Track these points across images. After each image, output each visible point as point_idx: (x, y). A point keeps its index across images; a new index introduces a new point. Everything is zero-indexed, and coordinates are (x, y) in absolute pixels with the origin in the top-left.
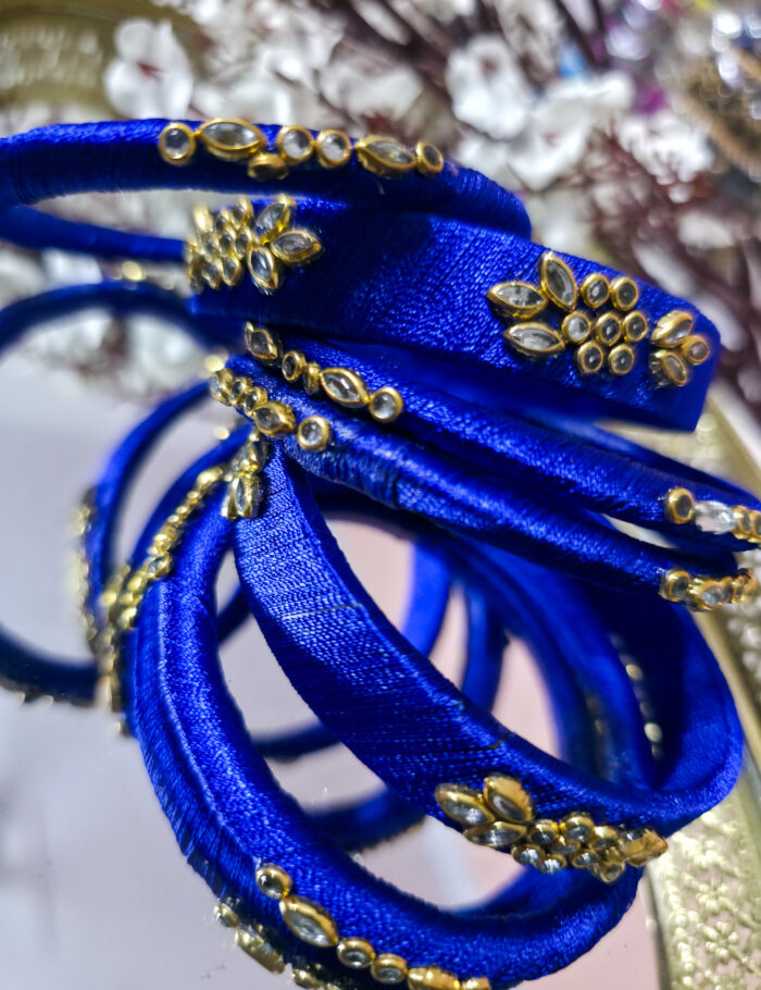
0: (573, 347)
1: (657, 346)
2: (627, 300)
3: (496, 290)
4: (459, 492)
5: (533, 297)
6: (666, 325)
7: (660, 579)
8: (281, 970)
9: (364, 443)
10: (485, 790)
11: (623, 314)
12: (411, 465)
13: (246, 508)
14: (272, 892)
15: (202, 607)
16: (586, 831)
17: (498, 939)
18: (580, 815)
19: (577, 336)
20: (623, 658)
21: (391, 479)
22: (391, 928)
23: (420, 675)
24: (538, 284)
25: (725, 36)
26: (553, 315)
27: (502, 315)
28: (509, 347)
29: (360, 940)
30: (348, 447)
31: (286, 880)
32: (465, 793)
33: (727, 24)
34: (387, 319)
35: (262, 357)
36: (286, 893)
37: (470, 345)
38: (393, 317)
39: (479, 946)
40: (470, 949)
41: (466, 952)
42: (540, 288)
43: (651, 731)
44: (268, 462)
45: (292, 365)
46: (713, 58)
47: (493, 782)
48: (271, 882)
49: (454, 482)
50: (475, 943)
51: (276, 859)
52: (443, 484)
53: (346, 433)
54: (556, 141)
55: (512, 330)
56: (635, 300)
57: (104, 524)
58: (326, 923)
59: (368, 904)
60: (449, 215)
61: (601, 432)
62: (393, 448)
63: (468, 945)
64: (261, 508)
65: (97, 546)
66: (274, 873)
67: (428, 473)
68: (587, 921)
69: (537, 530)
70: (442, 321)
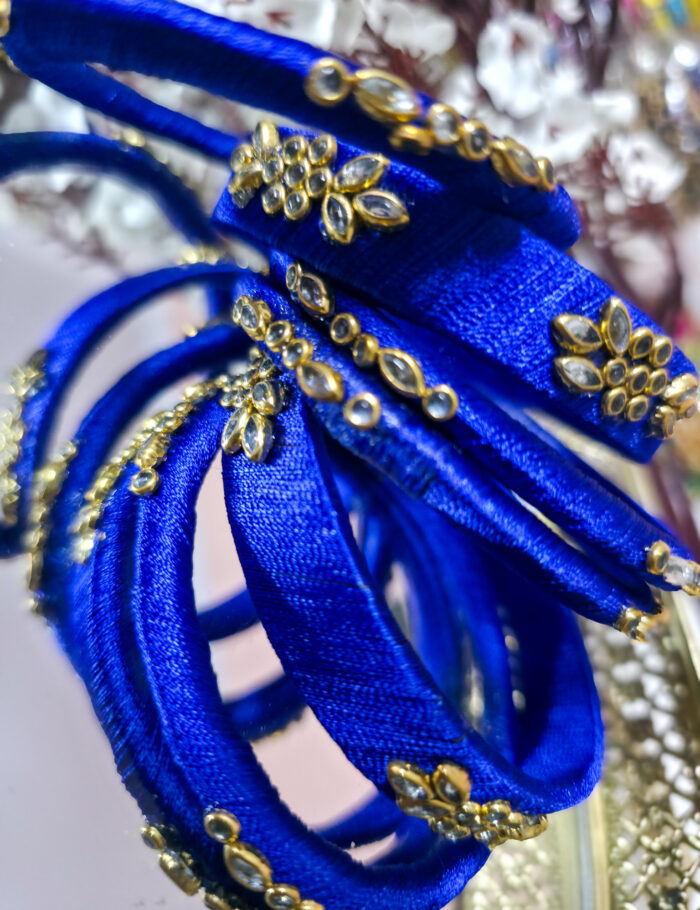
0: (607, 388)
1: (665, 402)
2: (661, 359)
3: (563, 320)
4: (488, 507)
5: (591, 336)
6: (678, 385)
7: (619, 613)
8: (193, 892)
9: (407, 434)
10: (437, 774)
11: (653, 368)
12: (449, 470)
13: (255, 452)
14: (220, 837)
15: (180, 531)
16: (502, 817)
17: (398, 892)
18: (503, 803)
20: (506, 629)
21: (427, 477)
22: (317, 879)
23: (409, 667)
24: (598, 324)
25: (680, 66)
26: (601, 356)
27: (559, 344)
28: (555, 375)
29: (289, 887)
30: (392, 434)
31: (235, 826)
32: (416, 772)
33: (684, 55)
34: (452, 314)
35: (308, 305)
36: (233, 840)
37: (522, 362)
38: (457, 313)
39: (383, 898)
40: (376, 900)
41: (372, 902)
42: (600, 326)
43: (517, 698)
44: (284, 409)
45: (344, 326)
46: (663, 81)
47: (446, 769)
48: (221, 826)
49: (485, 496)
50: (381, 894)
51: (231, 807)
52: (475, 496)
53: (393, 421)
54: (558, 135)
55: (564, 361)
56: (667, 360)
57: (49, 394)
58: (265, 870)
59: (303, 856)
60: (540, 233)
61: (529, 419)
62: (437, 448)
63: (375, 896)
64: (272, 455)
65: (36, 412)
66: (226, 818)
67: (465, 482)
68: (461, 874)
70: (504, 332)
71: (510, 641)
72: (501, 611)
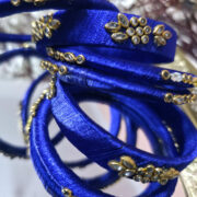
0: (130, 37)
1: (155, 35)
2: (144, 23)
3: (106, 25)
4: (103, 79)
5: (117, 26)
6: (156, 29)
7: (164, 97)
9: (76, 71)
10: (121, 161)
11: (143, 27)
12: (89, 74)
18: (150, 165)
19: (131, 34)
21: (85, 79)
26: (123, 29)
27: (109, 32)
28: (113, 40)
30: (72, 72)
42: (118, 23)
43: (176, 145)
53: (71, 69)
55: (113, 35)
56: (146, 23)
69: (125, 86)
71: (169, 129)
72: (164, 122)
